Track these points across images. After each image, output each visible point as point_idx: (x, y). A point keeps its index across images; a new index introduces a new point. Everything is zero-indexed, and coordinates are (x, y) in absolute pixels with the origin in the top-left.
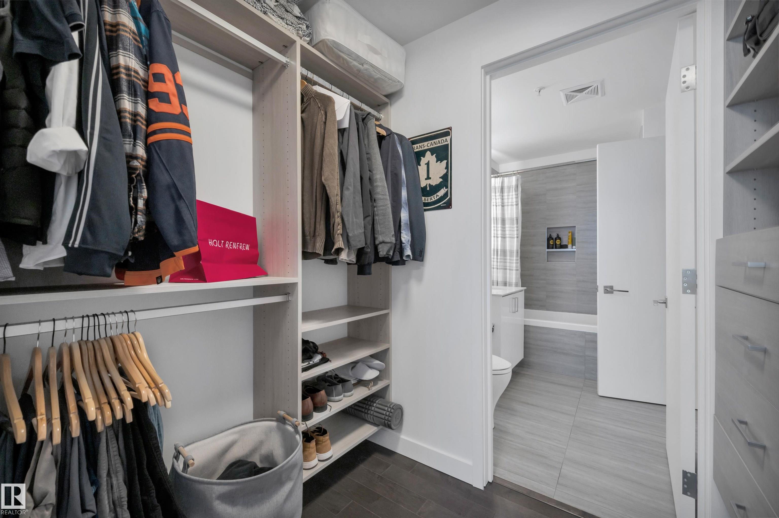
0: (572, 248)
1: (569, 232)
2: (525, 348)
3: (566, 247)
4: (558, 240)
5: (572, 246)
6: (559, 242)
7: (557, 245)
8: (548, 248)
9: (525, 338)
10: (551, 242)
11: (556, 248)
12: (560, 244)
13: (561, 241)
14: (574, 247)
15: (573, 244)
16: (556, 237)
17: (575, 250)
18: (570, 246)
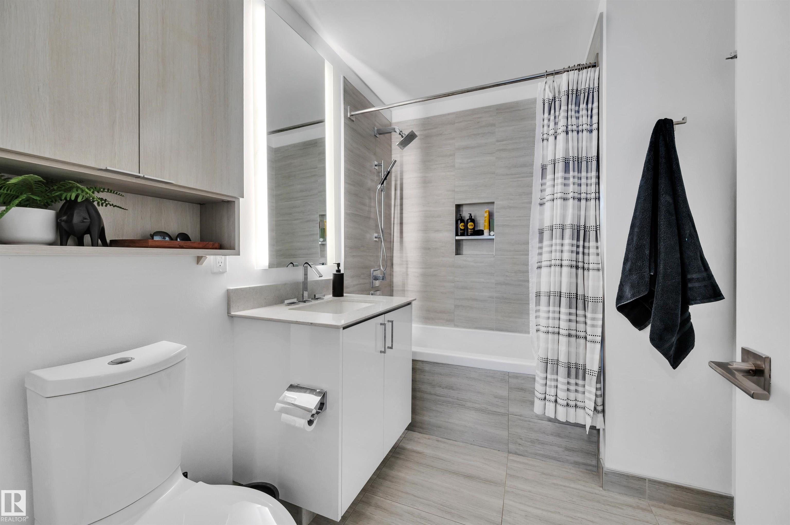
0: (490, 235)
1: (486, 212)
2: (414, 398)
3: (481, 233)
4: (470, 224)
5: (490, 232)
6: (472, 225)
7: (469, 230)
8: (457, 235)
9: (414, 381)
10: (461, 226)
11: (468, 235)
12: (474, 229)
13: (476, 224)
14: (492, 233)
15: (491, 228)
16: (469, 218)
17: (494, 237)
18: (486, 232)
